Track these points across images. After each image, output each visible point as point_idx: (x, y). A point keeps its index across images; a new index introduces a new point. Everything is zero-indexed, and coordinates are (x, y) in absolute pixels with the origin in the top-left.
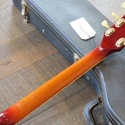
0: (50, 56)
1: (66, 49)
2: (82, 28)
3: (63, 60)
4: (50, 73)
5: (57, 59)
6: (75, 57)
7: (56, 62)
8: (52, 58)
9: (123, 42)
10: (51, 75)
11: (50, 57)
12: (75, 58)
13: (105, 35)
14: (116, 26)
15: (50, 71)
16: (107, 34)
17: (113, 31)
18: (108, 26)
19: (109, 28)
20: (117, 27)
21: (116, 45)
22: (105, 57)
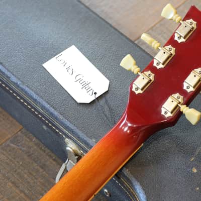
0: (8, 142)
1: (44, 127)
2: (75, 75)
3: (41, 148)
4: (14, 188)
5: (25, 149)
6: (68, 148)
7: (25, 157)
8: (14, 149)
9: (177, 106)
10: (17, 191)
11: (9, 145)
12: (69, 151)
13: (134, 89)
14: (155, 64)
15: (13, 183)
16: (137, 89)
17: (151, 80)
18: (138, 69)
19: (139, 73)
20: (158, 67)
21: (163, 113)
22: (141, 144)
